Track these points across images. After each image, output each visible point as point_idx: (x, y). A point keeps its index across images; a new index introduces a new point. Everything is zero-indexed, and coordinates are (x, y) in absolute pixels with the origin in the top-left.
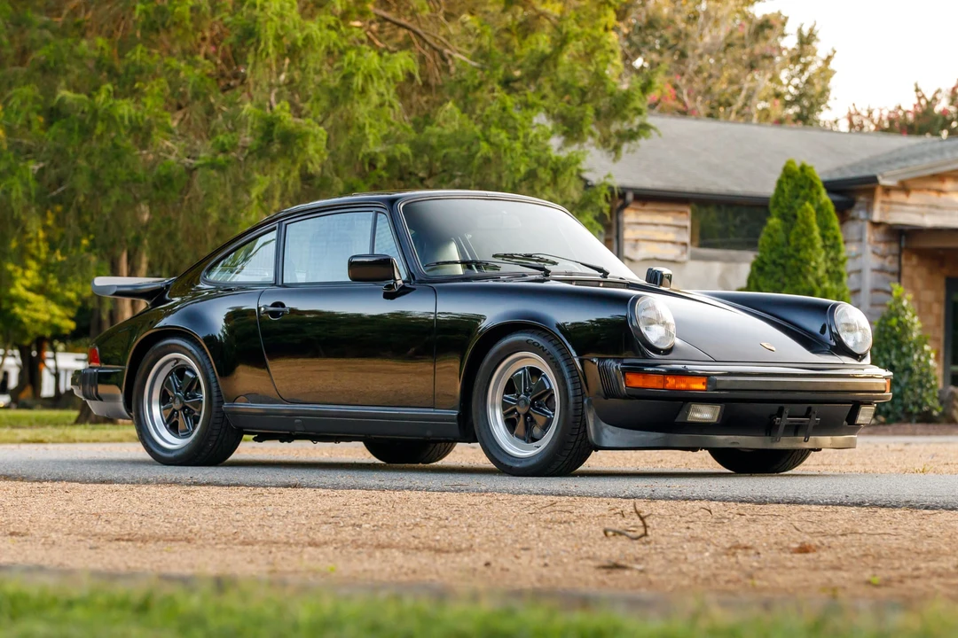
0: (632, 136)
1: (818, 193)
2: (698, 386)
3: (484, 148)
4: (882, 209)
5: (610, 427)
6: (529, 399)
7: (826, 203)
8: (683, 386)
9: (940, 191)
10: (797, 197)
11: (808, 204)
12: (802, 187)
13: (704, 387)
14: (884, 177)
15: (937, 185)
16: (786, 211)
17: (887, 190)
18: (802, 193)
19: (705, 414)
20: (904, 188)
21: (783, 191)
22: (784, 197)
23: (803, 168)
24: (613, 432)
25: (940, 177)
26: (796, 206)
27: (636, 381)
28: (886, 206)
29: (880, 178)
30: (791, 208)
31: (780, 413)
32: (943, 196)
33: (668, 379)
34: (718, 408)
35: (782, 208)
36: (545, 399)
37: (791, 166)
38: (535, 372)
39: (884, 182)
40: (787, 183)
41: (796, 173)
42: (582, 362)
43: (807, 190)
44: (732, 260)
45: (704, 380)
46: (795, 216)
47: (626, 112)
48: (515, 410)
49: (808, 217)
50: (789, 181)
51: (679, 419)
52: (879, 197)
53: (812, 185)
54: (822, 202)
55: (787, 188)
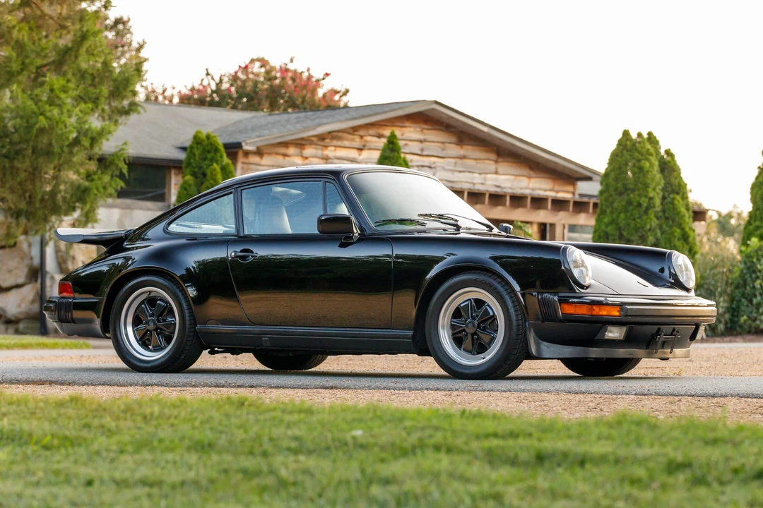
0: (126, 112)
1: (222, 156)
2: (615, 313)
3: (42, 121)
4: (243, 168)
5: (545, 343)
6: (476, 322)
7: (227, 164)
8: (605, 313)
9: (285, 155)
10: (205, 159)
11: (215, 165)
12: (209, 152)
13: (617, 314)
14: (246, 144)
15: (283, 150)
16: (196, 170)
17: (247, 154)
18: (209, 156)
19: (614, 333)
20: (259, 152)
21: (194, 155)
22: (195, 159)
23: (208, 137)
24: (548, 347)
25: (286, 144)
26: (205, 167)
27: (569, 309)
28: (245, 166)
29: (243, 144)
30: (200, 168)
31: (658, 332)
32: (287, 158)
33: (594, 307)
34: (624, 329)
35: (193, 167)
36: (489, 322)
37: (200, 135)
38: (480, 303)
39: (246, 147)
40: (197, 148)
41: (203, 140)
42: (523, 295)
43: (212, 154)
44: (128, 207)
45: (618, 308)
46: (204, 175)
47: (125, 93)
48: (464, 330)
49: (216, 175)
50: (199, 146)
51: (599, 337)
52: (241, 159)
53: (217, 150)
54: (224, 163)
55: (197, 153)
